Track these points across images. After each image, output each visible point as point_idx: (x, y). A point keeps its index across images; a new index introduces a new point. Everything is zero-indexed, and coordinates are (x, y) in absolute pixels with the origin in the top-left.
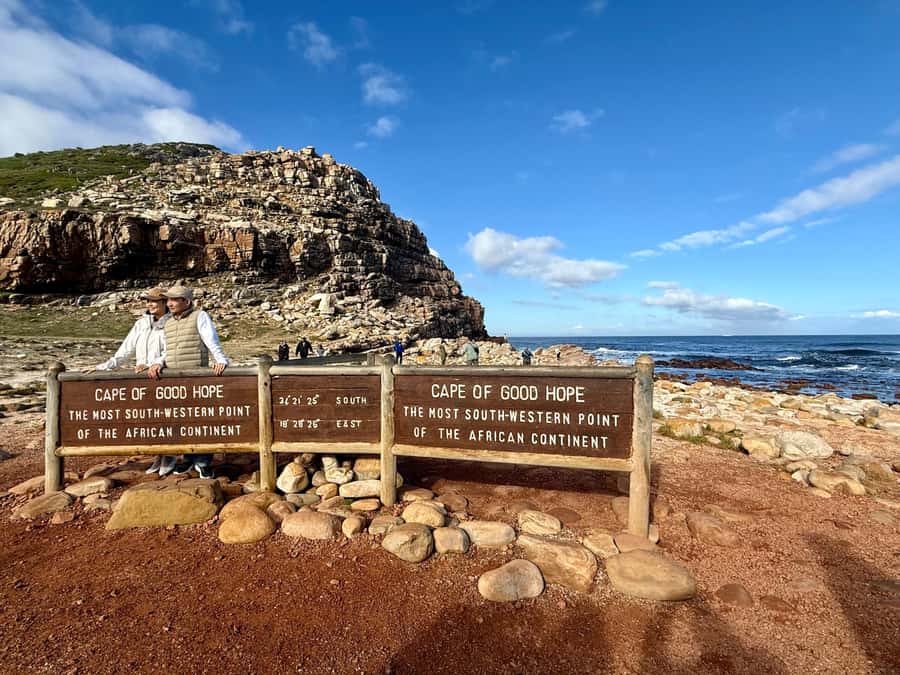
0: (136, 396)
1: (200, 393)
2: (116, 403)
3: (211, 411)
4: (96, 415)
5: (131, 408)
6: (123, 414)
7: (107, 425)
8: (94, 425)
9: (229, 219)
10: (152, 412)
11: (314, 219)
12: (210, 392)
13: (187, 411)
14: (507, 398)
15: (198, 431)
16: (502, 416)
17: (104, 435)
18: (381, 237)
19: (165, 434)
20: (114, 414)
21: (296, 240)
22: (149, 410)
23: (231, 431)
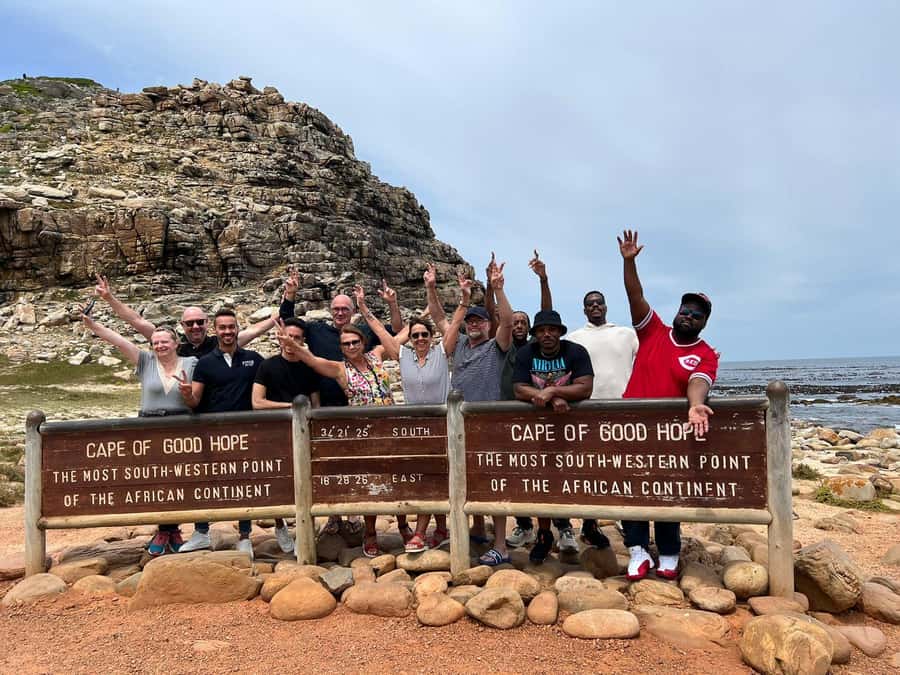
0: (138, 451)
1: (220, 444)
2: (114, 460)
3: (233, 468)
4: (87, 475)
5: (133, 466)
6: (121, 473)
7: (101, 487)
8: (84, 488)
9: (124, 194)
10: (159, 470)
11: (254, 189)
12: (231, 444)
13: (202, 469)
14: (609, 439)
15: (216, 493)
16: (602, 462)
17: (97, 501)
18: (357, 216)
19: (175, 496)
20: (110, 474)
21: (227, 224)
22: (155, 468)
23: (258, 491)
